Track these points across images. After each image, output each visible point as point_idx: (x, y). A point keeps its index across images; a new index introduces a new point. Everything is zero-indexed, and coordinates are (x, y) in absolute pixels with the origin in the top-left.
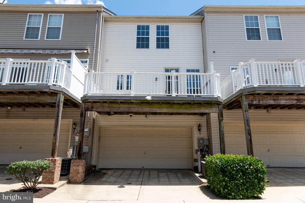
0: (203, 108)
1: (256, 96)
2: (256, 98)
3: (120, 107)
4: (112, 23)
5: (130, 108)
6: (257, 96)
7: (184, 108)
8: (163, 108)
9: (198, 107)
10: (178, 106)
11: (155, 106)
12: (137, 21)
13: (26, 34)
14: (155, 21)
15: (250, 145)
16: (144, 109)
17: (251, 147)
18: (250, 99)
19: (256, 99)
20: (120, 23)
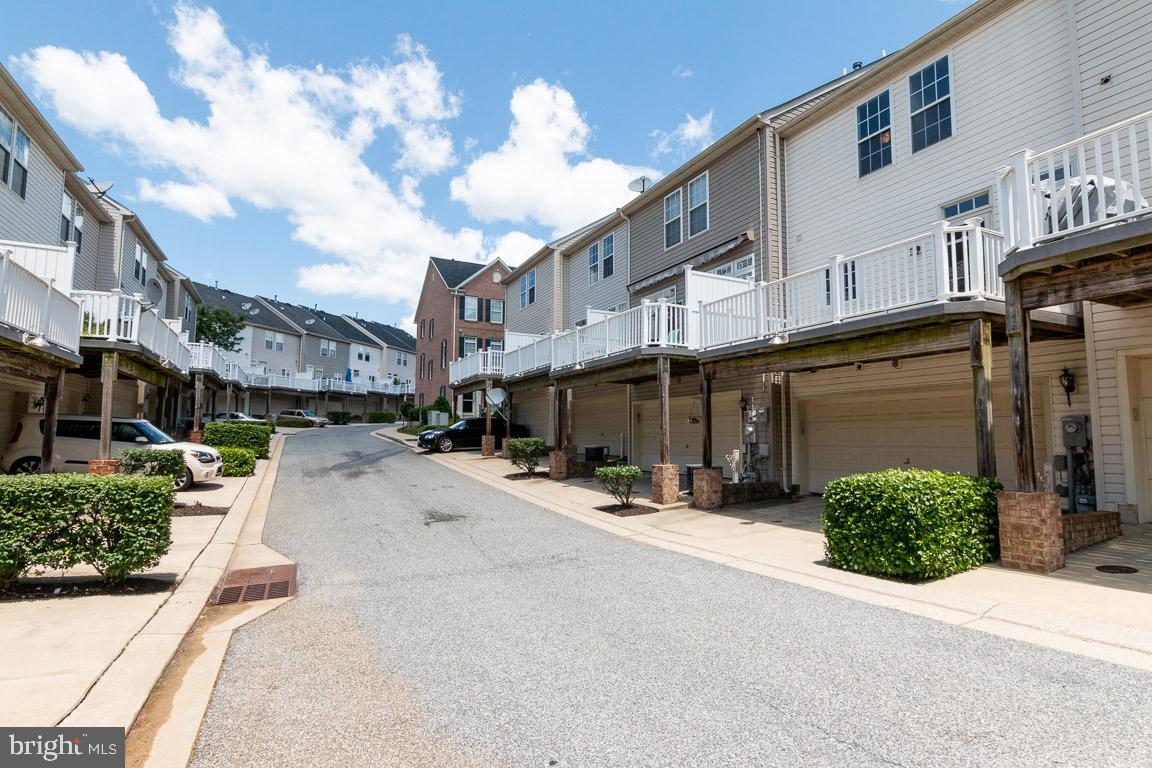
0: (922, 340)
1: (1059, 277)
2: (1058, 281)
3: (752, 366)
4: (800, 136)
5: (768, 364)
6: (1063, 276)
7: (876, 347)
8: (828, 355)
9: (909, 340)
10: (860, 345)
11: (813, 353)
12: (849, 101)
13: (667, 238)
14: (896, 72)
15: (1019, 446)
16: (793, 362)
17: (1021, 449)
18: (1036, 291)
19: (1057, 287)
20: (831, 118)
